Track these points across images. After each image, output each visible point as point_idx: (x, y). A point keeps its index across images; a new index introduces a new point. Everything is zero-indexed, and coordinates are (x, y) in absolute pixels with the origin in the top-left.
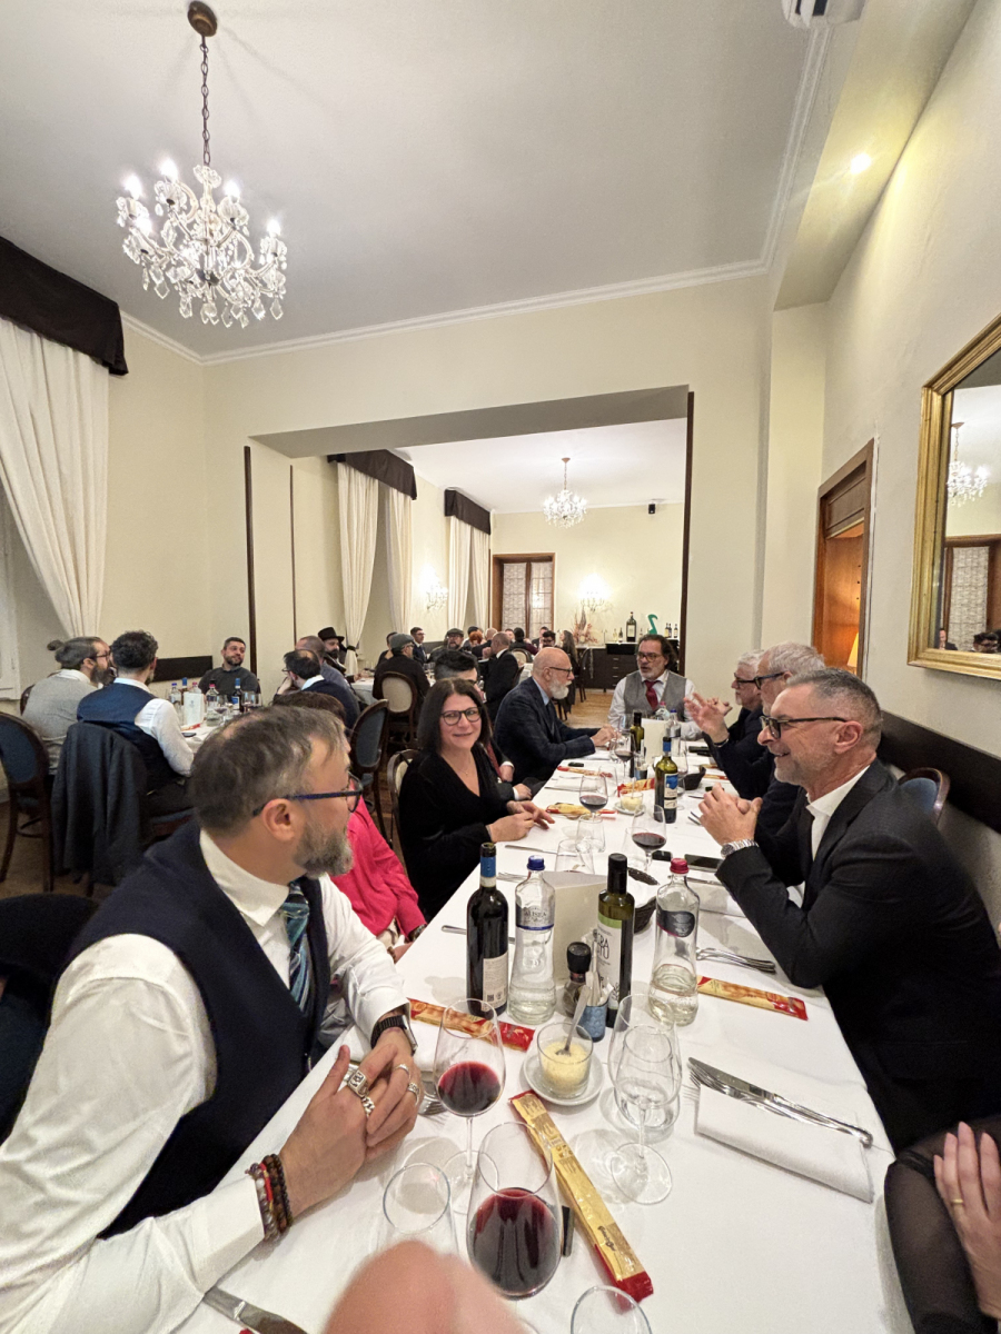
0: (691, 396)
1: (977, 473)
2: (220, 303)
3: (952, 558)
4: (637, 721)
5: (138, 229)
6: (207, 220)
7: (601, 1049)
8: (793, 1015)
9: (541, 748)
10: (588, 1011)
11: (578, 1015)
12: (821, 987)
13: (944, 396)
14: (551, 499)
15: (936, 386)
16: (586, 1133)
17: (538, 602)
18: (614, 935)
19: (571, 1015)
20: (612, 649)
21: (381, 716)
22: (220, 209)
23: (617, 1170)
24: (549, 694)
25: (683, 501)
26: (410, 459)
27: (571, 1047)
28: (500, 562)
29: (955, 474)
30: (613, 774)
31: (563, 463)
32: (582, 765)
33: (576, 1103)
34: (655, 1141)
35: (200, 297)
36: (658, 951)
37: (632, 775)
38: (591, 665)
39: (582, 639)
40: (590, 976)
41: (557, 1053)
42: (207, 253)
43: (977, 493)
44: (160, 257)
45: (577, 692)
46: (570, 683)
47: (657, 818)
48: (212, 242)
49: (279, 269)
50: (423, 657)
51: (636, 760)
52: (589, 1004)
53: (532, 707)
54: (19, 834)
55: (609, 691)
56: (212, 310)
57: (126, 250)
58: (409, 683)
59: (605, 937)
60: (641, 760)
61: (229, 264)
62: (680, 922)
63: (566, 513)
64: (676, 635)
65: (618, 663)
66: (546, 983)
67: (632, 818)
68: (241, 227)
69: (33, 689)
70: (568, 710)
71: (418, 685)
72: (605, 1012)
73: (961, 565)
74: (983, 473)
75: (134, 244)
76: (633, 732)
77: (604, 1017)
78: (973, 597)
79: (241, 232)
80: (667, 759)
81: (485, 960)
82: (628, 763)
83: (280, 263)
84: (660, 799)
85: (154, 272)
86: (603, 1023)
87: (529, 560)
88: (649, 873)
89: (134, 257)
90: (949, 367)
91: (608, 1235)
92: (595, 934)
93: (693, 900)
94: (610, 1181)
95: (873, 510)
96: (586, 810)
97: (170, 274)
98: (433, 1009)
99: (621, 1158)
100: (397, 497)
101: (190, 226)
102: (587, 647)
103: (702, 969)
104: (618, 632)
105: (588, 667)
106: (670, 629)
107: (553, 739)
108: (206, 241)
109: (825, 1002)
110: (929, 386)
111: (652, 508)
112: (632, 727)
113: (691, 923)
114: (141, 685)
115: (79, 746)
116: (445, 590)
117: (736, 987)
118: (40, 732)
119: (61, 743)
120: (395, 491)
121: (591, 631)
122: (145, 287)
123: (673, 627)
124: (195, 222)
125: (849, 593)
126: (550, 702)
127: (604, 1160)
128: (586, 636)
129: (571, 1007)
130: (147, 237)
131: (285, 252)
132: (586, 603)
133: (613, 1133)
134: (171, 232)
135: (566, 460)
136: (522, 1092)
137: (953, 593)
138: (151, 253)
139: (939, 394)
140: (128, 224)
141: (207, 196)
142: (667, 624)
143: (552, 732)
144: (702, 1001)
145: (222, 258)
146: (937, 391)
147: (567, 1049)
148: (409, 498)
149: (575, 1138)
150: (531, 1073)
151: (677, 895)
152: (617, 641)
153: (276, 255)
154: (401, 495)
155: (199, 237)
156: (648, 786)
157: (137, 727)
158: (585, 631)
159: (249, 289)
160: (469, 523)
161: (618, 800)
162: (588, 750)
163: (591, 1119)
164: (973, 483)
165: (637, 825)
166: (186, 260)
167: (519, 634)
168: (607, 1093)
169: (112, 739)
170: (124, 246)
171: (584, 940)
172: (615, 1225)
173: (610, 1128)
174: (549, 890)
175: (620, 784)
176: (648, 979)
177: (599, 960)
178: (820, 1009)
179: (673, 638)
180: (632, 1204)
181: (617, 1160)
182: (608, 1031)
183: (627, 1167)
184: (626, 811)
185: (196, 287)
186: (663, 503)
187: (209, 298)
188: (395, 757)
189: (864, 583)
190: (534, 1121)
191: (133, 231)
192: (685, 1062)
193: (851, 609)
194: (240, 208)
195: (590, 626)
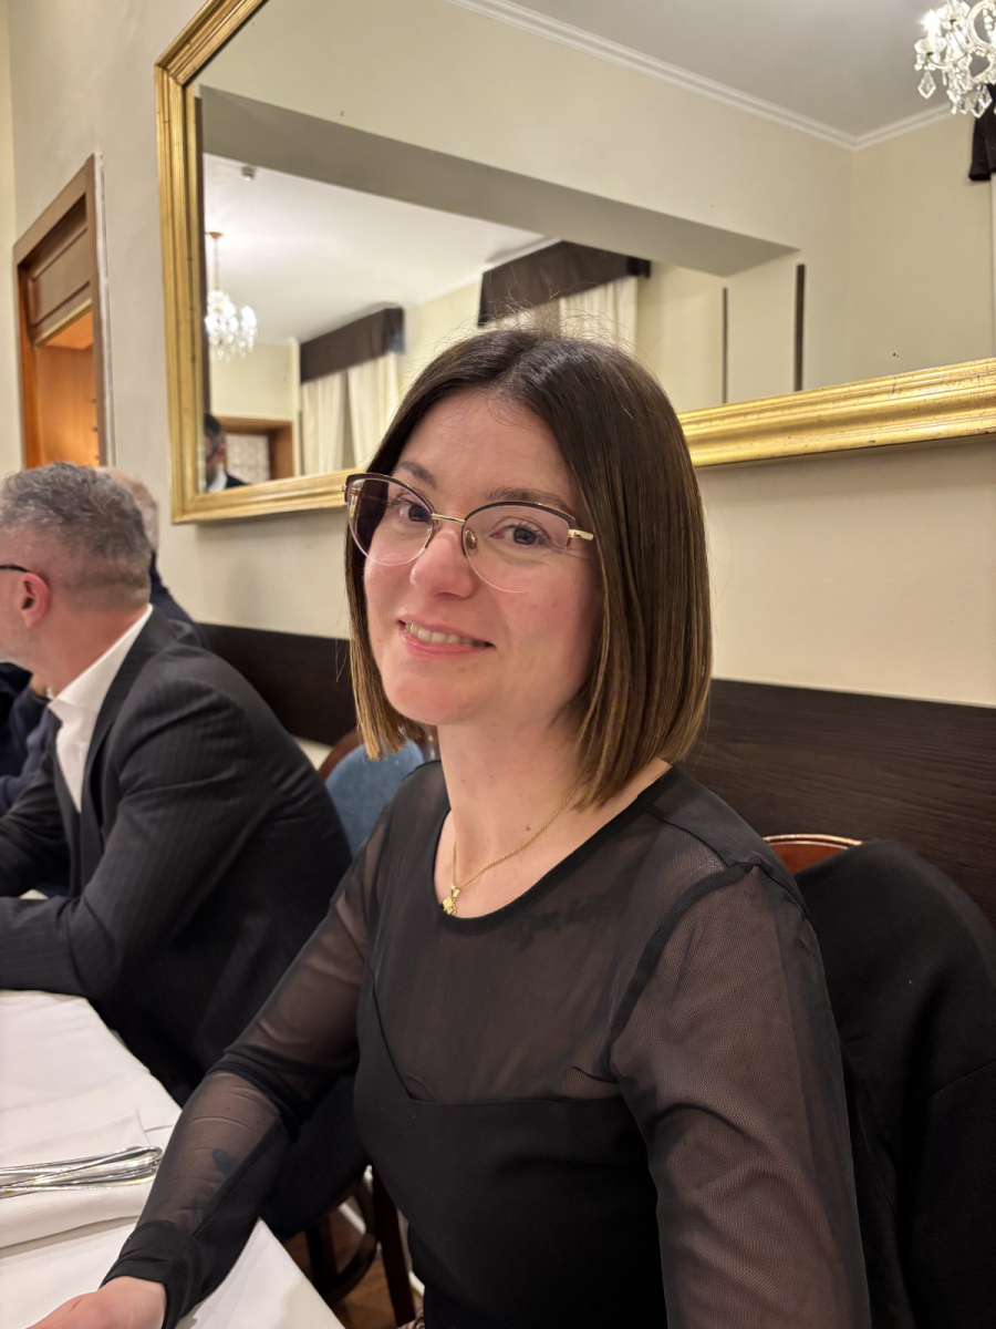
1: (242, 318)
13: (185, 89)
15: (172, 67)
29: (216, 311)
43: (246, 347)
74: (250, 318)
90: (187, 39)
95: (103, 281)
110: (164, 65)
146: (175, 76)
164: (240, 331)
189: (101, 430)
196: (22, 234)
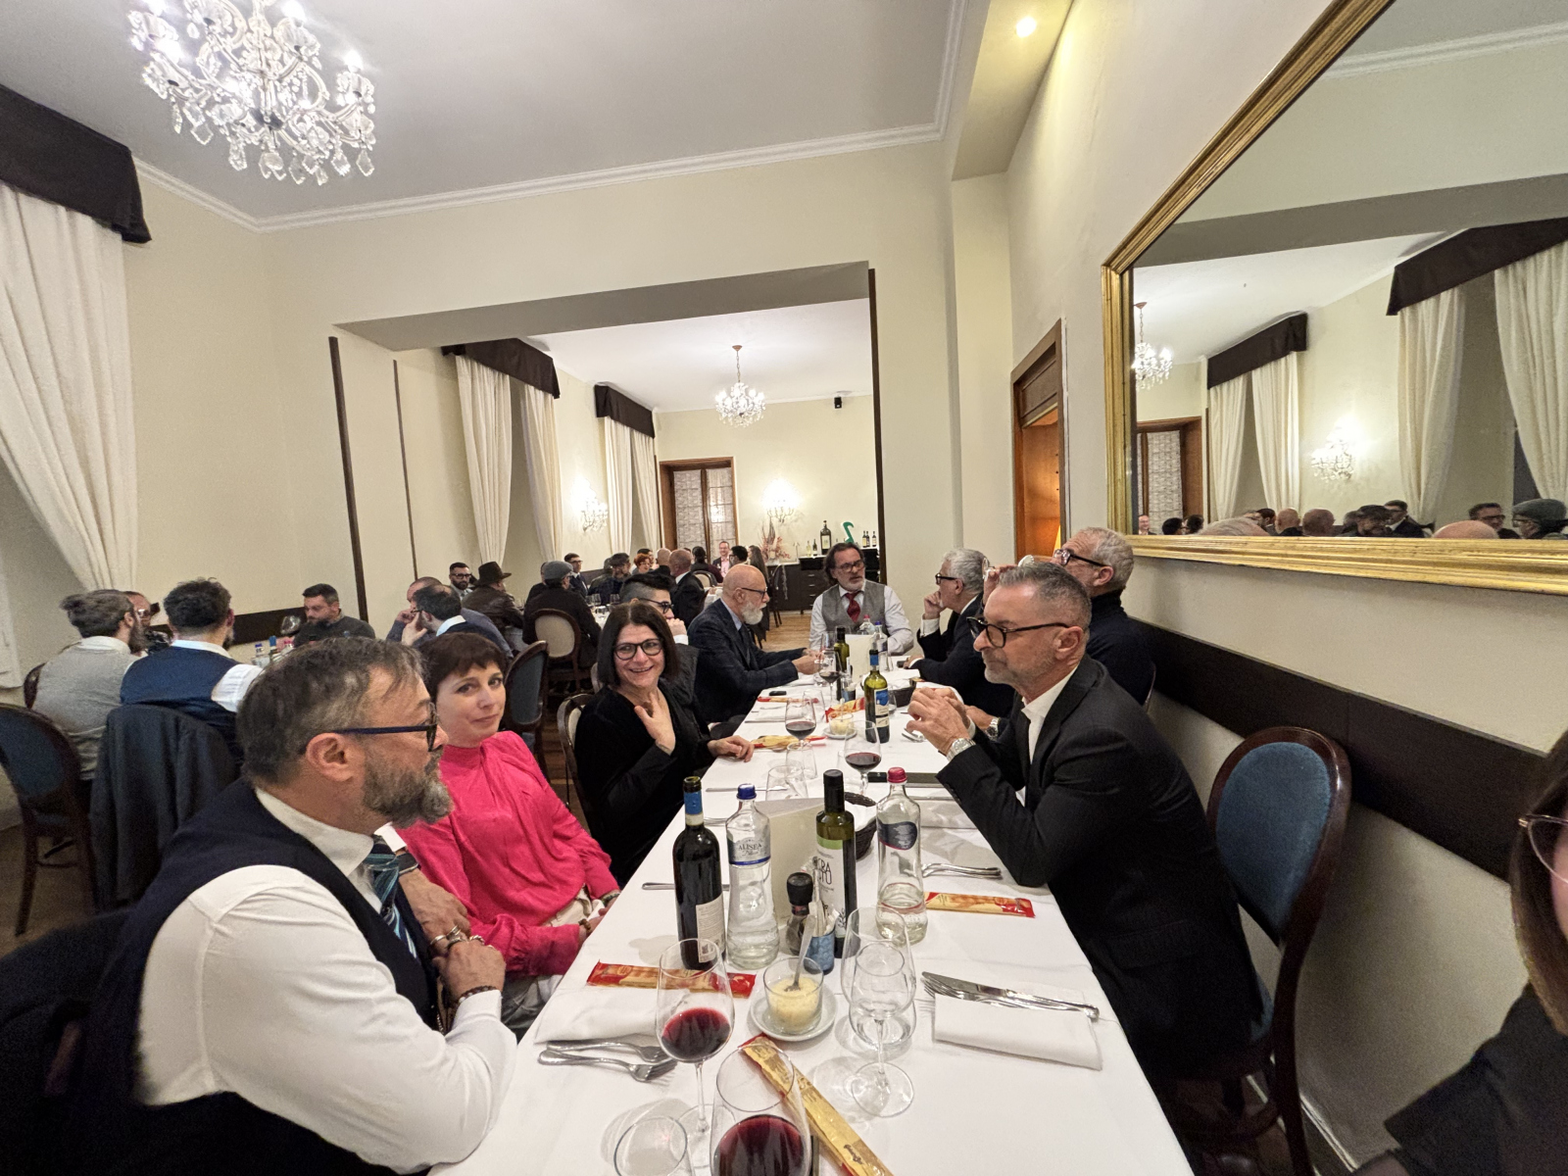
0: (872, 273)
1: (1161, 356)
2: (285, 151)
3: (1147, 444)
4: (841, 638)
5: (163, 55)
6: (261, 46)
7: (832, 981)
8: (1022, 914)
9: (737, 677)
10: (815, 944)
11: (805, 948)
12: (1046, 885)
13: (1121, 275)
14: (723, 394)
15: (1114, 264)
16: (826, 1062)
17: (717, 515)
18: (835, 856)
19: (796, 952)
20: (806, 564)
21: (539, 661)
22: (279, 33)
23: (858, 1091)
24: (741, 617)
25: (872, 393)
26: (548, 349)
27: (801, 981)
28: (669, 470)
29: (1142, 356)
30: (820, 699)
31: (734, 351)
32: (784, 693)
33: (809, 1036)
34: (893, 1057)
35: (257, 144)
36: (882, 870)
37: (839, 698)
38: (784, 584)
39: (772, 555)
40: (814, 907)
41: (786, 990)
42: (265, 89)
43: (1164, 376)
44: (197, 91)
45: (772, 615)
46: (765, 605)
47: (870, 738)
48: (270, 74)
49: (365, 113)
50: (583, 589)
51: (842, 680)
52: (815, 935)
53: (723, 634)
54: (42, 865)
55: (806, 612)
56: (275, 161)
57: (148, 81)
58: (569, 620)
59: (826, 860)
60: (848, 679)
61: (295, 103)
62: (903, 833)
63: (742, 410)
64: (874, 544)
65: (813, 580)
66: (768, 923)
67: (843, 742)
68: (310, 58)
69: (43, 669)
70: (762, 637)
71: (581, 621)
72: (832, 941)
73: (1156, 450)
74: (1167, 354)
75: (159, 73)
76: (838, 650)
77: (831, 947)
78: (1169, 484)
79: (309, 63)
80: (875, 673)
81: (697, 907)
82: (834, 685)
83: (367, 105)
84: (871, 717)
85: (190, 110)
86: (832, 953)
87: (703, 467)
88: (866, 795)
89: (161, 91)
90: (1124, 246)
91: (854, 1151)
92: (815, 862)
93: (914, 810)
94: (852, 1102)
95: (1066, 394)
96: (795, 740)
97: (213, 114)
98: (640, 971)
99: (863, 1080)
100: (535, 396)
101: (238, 53)
102: (778, 563)
103: (929, 885)
104: (812, 544)
105: (781, 587)
106: (868, 537)
107: (749, 667)
108: (262, 73)
109: (1051, 898)
110: (1108, 264)
111: (838, 402)
112: (836, 645)
113: (914, 832)
114: (217, 649)
115: (127, 737)
116: (604, 506)
117: (964, 897)
118: (63, 725)
119: (99, 736)
120: (532, 388)
121: (782, 545)
122: (178, 129)
123: (871, 535)
124: (243, 48)
125: (1047, 483)
126: (743, 626)
127: (844, 1085)
128: (776, 551)
129: (795, 943)
130: (175, 63)
131: (371, 91)
132: (774, 514)
133: (851, 1058)
134: (212, 60)
135: (738, 348)
136: (751, 1037)
137: (1150, 479)
138: (183, 84)
139: (1116, 273)
140: (148, 46)
141: (258, 16)
142: (864, 532)
143: (748, 660)
144: (930, 916)
145: (285, 96)
146: (1115, 270)
147: (796, 983)
148: (550, 396)
149: (813, 1071)
150: (759, 1017)
151: (897, 807)
152: (811, 554)
153: (358, 94)
154: (540, 394)
155: (252, 67)
156: (858, 707)
157: (215, 703)
158: (774, 546)
159: (325, 136)
160: (628, 425)
161: (827, 725)
162: (790, 676)
163: (830, 1048)
164: (1159, 365)
165: (849, 747)
166: (234, 96)
167: (700, 553)
168: (842, 1021)
169: (177, 721)
170: (144, 75)
171: (804, 869)
172: (861, 1141)
173: (846, 1053)
174: (764, 820)
175: (827, 709)
176: (874, 900)
177: (822, 887)
178: (1046, 905)
179: (871, 547)
180: (877, 1120)
181: (856, 1082)
182: (838, 962)
183: (867, 1087)
184: (837, 736)
185: (249, 130)
186: (850, 395)
187: (271, 146)
188: (565, 704)
189: (1062, 473)
190: (767, 1062)
191: (156, 56)
192: (919, 976)
193: (1051, 501)
194: (306, 33)
195: (779, 540)
196: (1016, 365)
